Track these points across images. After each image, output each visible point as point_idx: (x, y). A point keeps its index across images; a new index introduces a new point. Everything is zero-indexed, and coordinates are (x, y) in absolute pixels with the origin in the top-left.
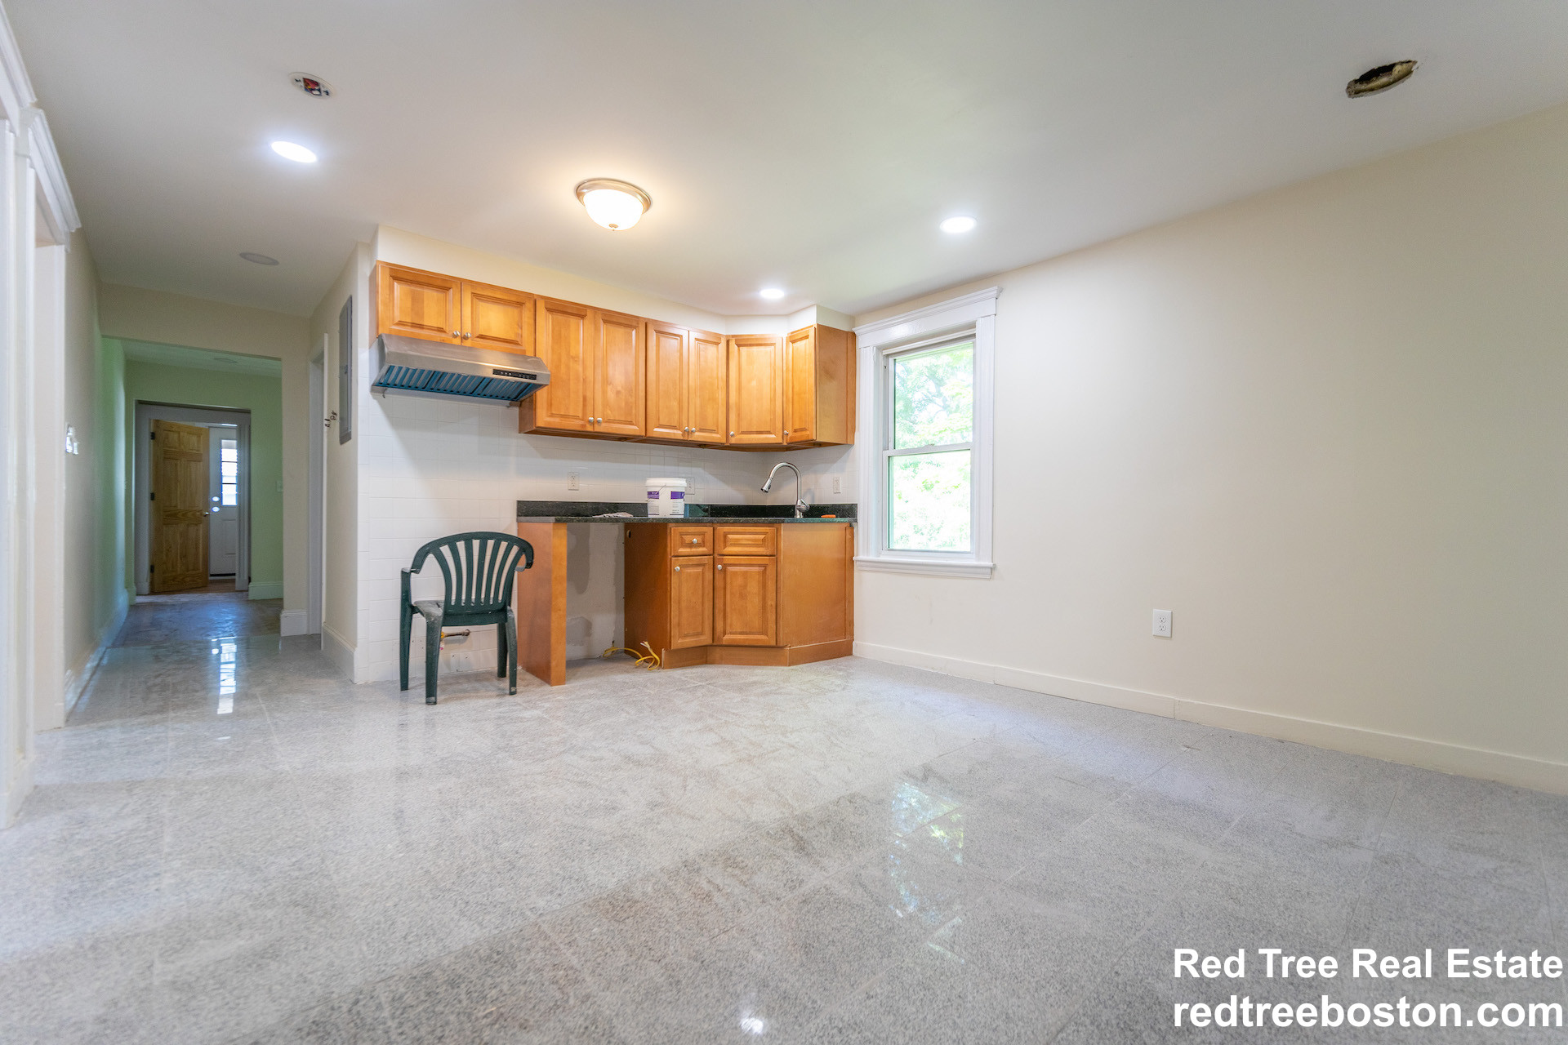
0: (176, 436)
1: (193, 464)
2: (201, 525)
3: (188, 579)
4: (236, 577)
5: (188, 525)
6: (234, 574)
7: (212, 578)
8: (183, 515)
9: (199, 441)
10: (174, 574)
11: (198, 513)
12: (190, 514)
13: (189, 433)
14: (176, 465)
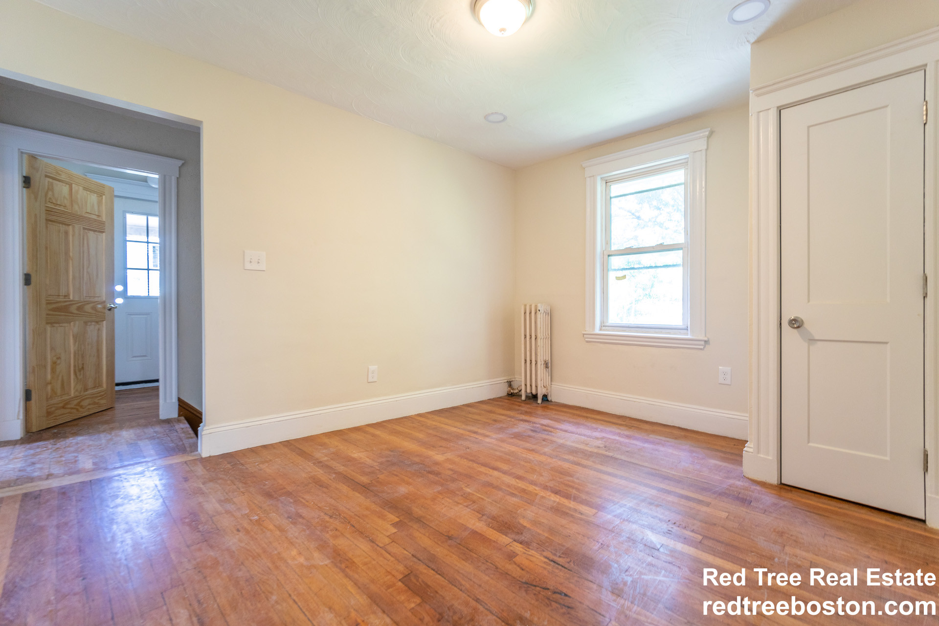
0: (65, 189)
1: (91, 234)
2: (104, 322)
3: (85, 403)
4: (161, 384)
5: (86, 323)
6: (157, 381)
7: (117, 388)
8: (79, 309)
9: (100, 203)
10: (66, 397)
11: (99, 306)
12: (88, 308)
13: (85, 189)
14: (66, 233)
